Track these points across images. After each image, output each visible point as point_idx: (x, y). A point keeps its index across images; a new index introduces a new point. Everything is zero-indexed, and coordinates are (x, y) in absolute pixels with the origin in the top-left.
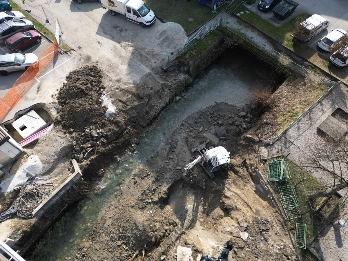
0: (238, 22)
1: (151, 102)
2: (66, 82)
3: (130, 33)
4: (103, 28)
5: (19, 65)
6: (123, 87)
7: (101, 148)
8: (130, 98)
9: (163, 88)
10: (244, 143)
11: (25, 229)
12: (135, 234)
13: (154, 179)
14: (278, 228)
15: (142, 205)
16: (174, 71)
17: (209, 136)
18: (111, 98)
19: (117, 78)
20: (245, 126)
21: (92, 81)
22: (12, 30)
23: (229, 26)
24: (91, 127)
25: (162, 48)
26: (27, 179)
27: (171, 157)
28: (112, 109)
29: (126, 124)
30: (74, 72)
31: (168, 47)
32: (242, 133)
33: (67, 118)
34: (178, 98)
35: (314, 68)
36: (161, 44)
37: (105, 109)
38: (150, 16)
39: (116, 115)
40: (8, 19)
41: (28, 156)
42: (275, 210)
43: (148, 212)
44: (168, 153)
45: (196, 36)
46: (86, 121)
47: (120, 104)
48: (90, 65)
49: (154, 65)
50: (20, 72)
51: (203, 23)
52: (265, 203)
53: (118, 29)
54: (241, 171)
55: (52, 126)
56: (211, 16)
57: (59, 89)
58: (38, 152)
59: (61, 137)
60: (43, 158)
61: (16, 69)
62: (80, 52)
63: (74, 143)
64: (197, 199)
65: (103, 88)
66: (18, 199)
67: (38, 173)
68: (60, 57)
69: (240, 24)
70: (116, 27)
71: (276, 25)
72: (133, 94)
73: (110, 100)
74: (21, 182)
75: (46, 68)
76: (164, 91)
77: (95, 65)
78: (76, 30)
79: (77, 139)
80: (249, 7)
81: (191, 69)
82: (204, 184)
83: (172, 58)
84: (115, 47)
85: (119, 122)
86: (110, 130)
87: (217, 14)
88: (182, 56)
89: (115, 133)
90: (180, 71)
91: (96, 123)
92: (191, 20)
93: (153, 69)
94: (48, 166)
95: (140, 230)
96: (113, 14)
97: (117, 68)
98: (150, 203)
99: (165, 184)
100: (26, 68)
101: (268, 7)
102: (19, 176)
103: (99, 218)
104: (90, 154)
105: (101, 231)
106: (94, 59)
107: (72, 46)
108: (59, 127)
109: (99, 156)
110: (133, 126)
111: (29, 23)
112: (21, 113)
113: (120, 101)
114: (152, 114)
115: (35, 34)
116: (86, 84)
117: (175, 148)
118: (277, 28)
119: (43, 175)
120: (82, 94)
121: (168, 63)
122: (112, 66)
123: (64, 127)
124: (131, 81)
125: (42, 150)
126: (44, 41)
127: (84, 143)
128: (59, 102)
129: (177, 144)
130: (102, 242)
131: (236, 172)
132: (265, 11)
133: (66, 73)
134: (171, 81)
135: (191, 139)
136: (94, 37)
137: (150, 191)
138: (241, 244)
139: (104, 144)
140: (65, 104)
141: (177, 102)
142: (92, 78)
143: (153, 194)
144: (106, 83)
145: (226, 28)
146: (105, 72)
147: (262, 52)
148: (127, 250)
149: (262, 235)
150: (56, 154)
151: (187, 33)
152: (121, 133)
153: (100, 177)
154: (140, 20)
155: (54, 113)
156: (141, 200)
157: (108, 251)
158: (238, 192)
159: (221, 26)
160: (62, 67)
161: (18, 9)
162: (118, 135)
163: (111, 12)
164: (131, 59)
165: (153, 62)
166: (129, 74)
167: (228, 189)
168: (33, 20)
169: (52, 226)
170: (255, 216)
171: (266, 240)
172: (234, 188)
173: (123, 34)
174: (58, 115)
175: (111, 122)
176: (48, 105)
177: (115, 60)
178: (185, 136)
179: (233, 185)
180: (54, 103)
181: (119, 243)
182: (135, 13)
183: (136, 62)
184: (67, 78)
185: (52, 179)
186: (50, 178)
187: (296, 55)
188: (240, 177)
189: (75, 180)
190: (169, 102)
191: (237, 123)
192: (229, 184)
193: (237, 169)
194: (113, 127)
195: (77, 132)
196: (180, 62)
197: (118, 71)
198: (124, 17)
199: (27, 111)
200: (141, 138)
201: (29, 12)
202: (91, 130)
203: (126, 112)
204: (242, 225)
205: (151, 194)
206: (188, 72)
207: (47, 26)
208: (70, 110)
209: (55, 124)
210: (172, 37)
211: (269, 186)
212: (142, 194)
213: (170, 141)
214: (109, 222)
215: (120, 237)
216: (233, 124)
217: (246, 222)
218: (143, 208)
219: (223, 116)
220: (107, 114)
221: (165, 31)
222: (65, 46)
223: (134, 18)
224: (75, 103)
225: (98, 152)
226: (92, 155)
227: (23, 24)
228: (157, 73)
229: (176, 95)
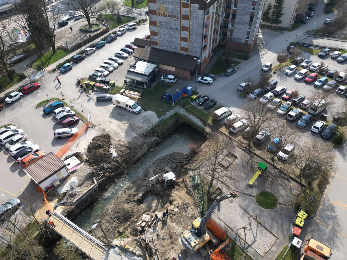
0: (185, 111)
1: (136, 151)
2: (91, 142)
3: (127, 117)
4: (113, 115)
5: (69, 134)
6: (122, 143)
7: (108, 174)
8: (125, 149)
9: (143, 144)
10: (184, 171)
11: (68, 210)
12: (123, 214)
13: (135, 190)
14: (193, 206)
15: (128, 201)
16: (150, 135)
17: (166, 168)
18: (115, 149)
19: (119, 139)
20: (185, 162)
21: (106, 141)
22: (65, 117)
23: (180, 113)
24: (104, 163)
25: (144, 124)
26: (70, 188)
27: (145, 179)
28: (115, 154)
29: (122, 162)
30: (96, 137)
31: (147, 123)
32: (183, 166)
33: (92, 159)
34: (152, 150)
35: (222, 133)
36: (143, 122)
37: (112, 154)
38: (139, 108)
39: (117, 157)
40: (63, 111)
41: (71, 177)
42: (192, 199)
43: (131, 205)
44: (144, 177)
45: (163, 118)
46: (101, 160)
47: (120, 152)
48: (105, 133)
49: (139, 133)
50: (69, 137)
51: (167, 111)
52: (189, 197)
53: (121, 115)
54: (181, 185)
55: (83, 163)
56: (172, 108)
57: (88, 145)
58: (76, 175)
59: (88, 168)
60: (78, 178)
61: (67, 136)
62: (99, 127)
63: (95, 171)
64: (158, 201)
65: (111, 144)
66: (65, 197)
67: (75, 185)
68: (89, 129)
69: (187, 112)
70: (120, 114)
71: (205, 112)
72: (127, 147)
73: (115, 150)
74: (67, 189)
75: (81, 135)
76: (143, 145)
77: (107, 133)
78: (98, 116)
79: (96, 169)
80: (192, 103)
81: (159, 135)
82: (162, 193)
83: (149, 129)
84: (119, 124)
85: (118, 161)
86: (113, 165)
87: (175, 107)
88: (154, 128)
89: (116, 167)
90: (154, 136)
91: (106, 161)
92: (161, 110)
93: (138, 135)
94: (81, 182)
95: (126, 212)
96: (119, 107)
97: (119, 134)
98: (132, 201)
99: (141, 193)
100: (72, 135)
101: (201, 103)
102: (67, 186)
103: (105, 210)
104: (102, 177)
105: (106, 215)
106: (107, 130)
107: (96, 124)
108: (87, 163)
109: (107, 178)
110: (126, 163)
111: (73, 113)
112: (68, 157)
113: (120, 151)
114: (137, 157)
115: (77, 118)
116: (103, 142)
117: (148, 175)
118: (206, 114)
119: (78, 186)
120: (100, 147)
121: (147, 131)
122: (116, 134)
123: (90, 163)
124: (126, 141)
125: (78, 175)
126: (80, 121)
127: (99, 171)
128: (88, 151)
129: (149, 173)
130: (106, 220)
131: (179, 186)
132: (200, 105)
133: (92, 137)
134: (148, 141)
135: (157, 170)
136: (108, 119)
137: (133, 195)
138: (174, 213)
139: (109, 172)
140: (91, 152)
141: (151, 152)
142: (106, 139)
143: (134, 197)
144: (113, 142)
145: (179, 114)
146: (113, 137)
147: (197, 125)
148: (119, 223)
149: (185, 209)
150: (85, 176)
151: (158, 116)
152: (119, 167)
153: (106, 190)
154: (133, 110)
155: (85, 157)
156: (127, 199)
157: (109, 224)
158: (178, 193)
159: (176, 113)
160: (90, 134)
161: (67, 105)
162: (117, 168)
163: (117, 106)
164: (127, 130)
165: (138, 131)
166: (125, 137)
167: (173, 193)
168: (75, 111)
169: (80, 213)
170: (182, 202)
171: (186, 211)
172: (176, 192)
173: (124, 117)
174: (87, 158)
175: (114, 161)
176: (82, 153)
177: (118, 131)
178: (154, 169)
179: (176, 191)
180: (85, 152)
181: (115, 220)
182: (130, 107)
183: (129, 131)
184: (92, 140)
185: (82, 189)
186: (81, 188)
187: (213, 127)
188: (181, 188)
189: (94, 188)
190: (147, 152)
191: (182, 161)
192: (174, 191)
193: (180, 184)
194: (115, 164)
195: (96, 166)
196: (153, 131)
197: (120, 136)
198: (124, 109)
199: (71, 156)
200: (130, 170)
201: (73, 107)
202: (104, 164)
203: (122, 156)
204: (176, 206)
205: (133, 197)
206: (158, 136)
207: (82, 114)
208: (93, 155)
209: (85, 162)
210: (150, 119)
211: (191, 188)
212: (128, 196)
213: (146, 171)
214: (110, 211)
215: (115, 217)
216: (180, 162)
217: (178, 204)
218: (128, 202)
219: (175, 158)
220: (112, 157)
221: (146, 116)
222: (92, 124)
223: (130, 109)
224: (96, 151)
225: (106, 176)
226: (103, 178)
227: (71, 114)
228: (140, 136)
229: (151, 148)
